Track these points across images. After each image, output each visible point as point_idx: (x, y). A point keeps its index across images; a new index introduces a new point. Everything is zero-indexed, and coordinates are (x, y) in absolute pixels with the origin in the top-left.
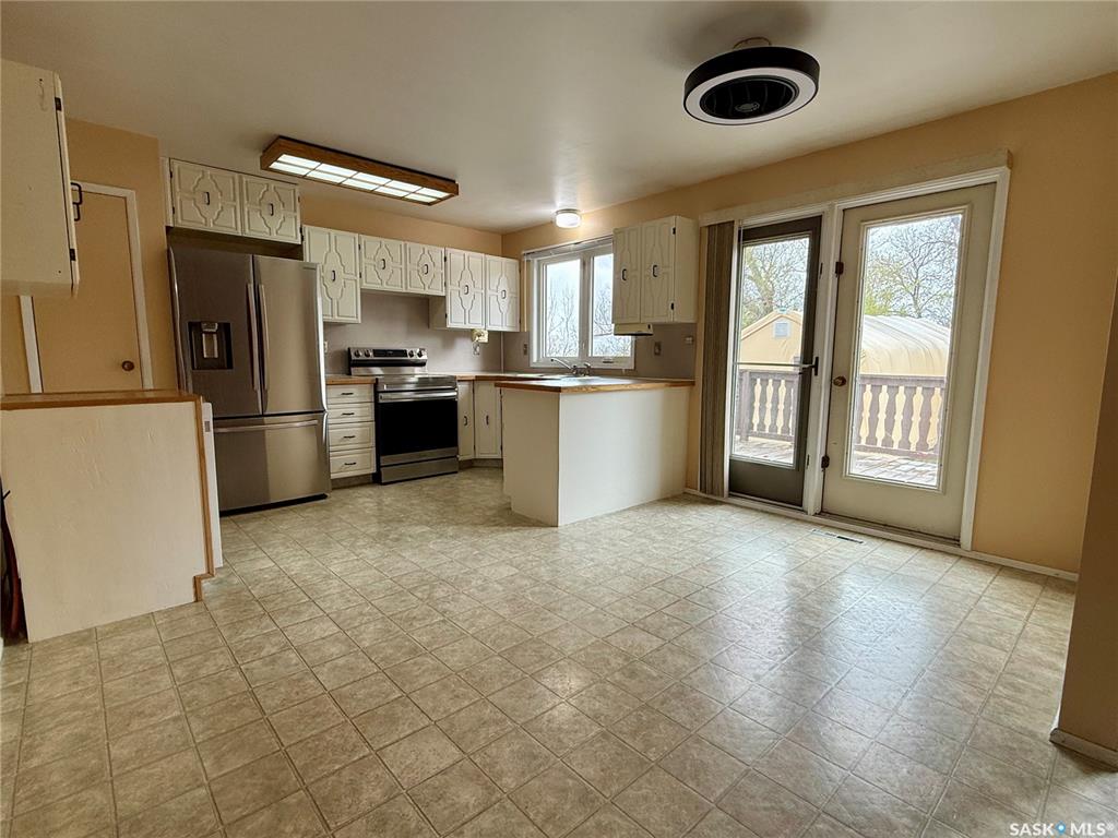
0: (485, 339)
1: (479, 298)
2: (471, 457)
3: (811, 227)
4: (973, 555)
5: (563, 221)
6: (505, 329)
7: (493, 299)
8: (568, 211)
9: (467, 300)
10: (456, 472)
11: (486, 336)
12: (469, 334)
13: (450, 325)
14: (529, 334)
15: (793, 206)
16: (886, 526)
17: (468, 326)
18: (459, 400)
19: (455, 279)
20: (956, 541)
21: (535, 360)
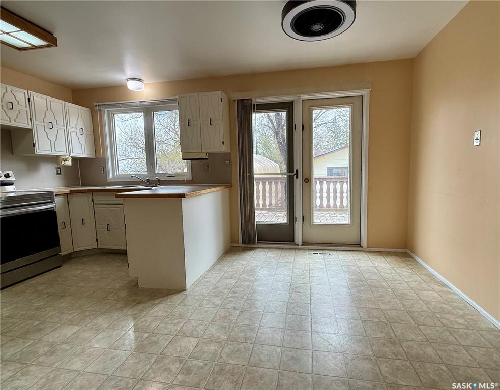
0: (69, 163)
1: (62, 132)
2: (71, 251)
3: (288, 106)
4: (368, 249)
5: (132, 85)
6: (84, 156)
7: (74, 135)
8: (136, 79)
9: (52, 134)
10: (60, 266)
11: (70, 161)
12: (55, 159)
13: (38, 152)
14: (104, 160)
15: (278, 95)
16: (331, 244)
17: (55, 153)
18: (57, 210)
19: (40, 117)
20: (359, 245)
21: (111, 176)
